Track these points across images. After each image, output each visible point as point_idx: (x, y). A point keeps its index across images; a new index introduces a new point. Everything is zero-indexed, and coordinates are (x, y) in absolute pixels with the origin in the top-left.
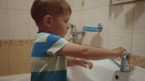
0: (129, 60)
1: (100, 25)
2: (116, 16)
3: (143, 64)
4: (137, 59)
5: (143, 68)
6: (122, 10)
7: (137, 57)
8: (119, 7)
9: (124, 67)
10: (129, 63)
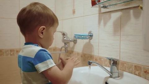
0: (117, 66)
1: (90, 32)
2: (105, 24)
3: (131, 69)
4: (125, 65)
5: (131, 73)
6: (110, 18)
7: (125, 63)
8: (107, 15)
9: (113, 73)
10: (118, 69)
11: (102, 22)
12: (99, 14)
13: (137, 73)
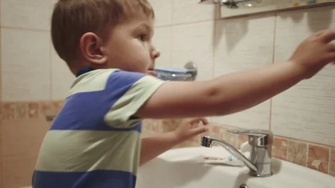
0: (269, 149)
2: (231, 45)
3: (299, 156)
4: (284, 144)
5: (300, 164)
6: (245, 30)
7: (285, 139)
8: (237, 25)
9: (258, 165)
10: (270, 156)
11: (223, 41)
12: (215, 20)
13: (316, 163)
